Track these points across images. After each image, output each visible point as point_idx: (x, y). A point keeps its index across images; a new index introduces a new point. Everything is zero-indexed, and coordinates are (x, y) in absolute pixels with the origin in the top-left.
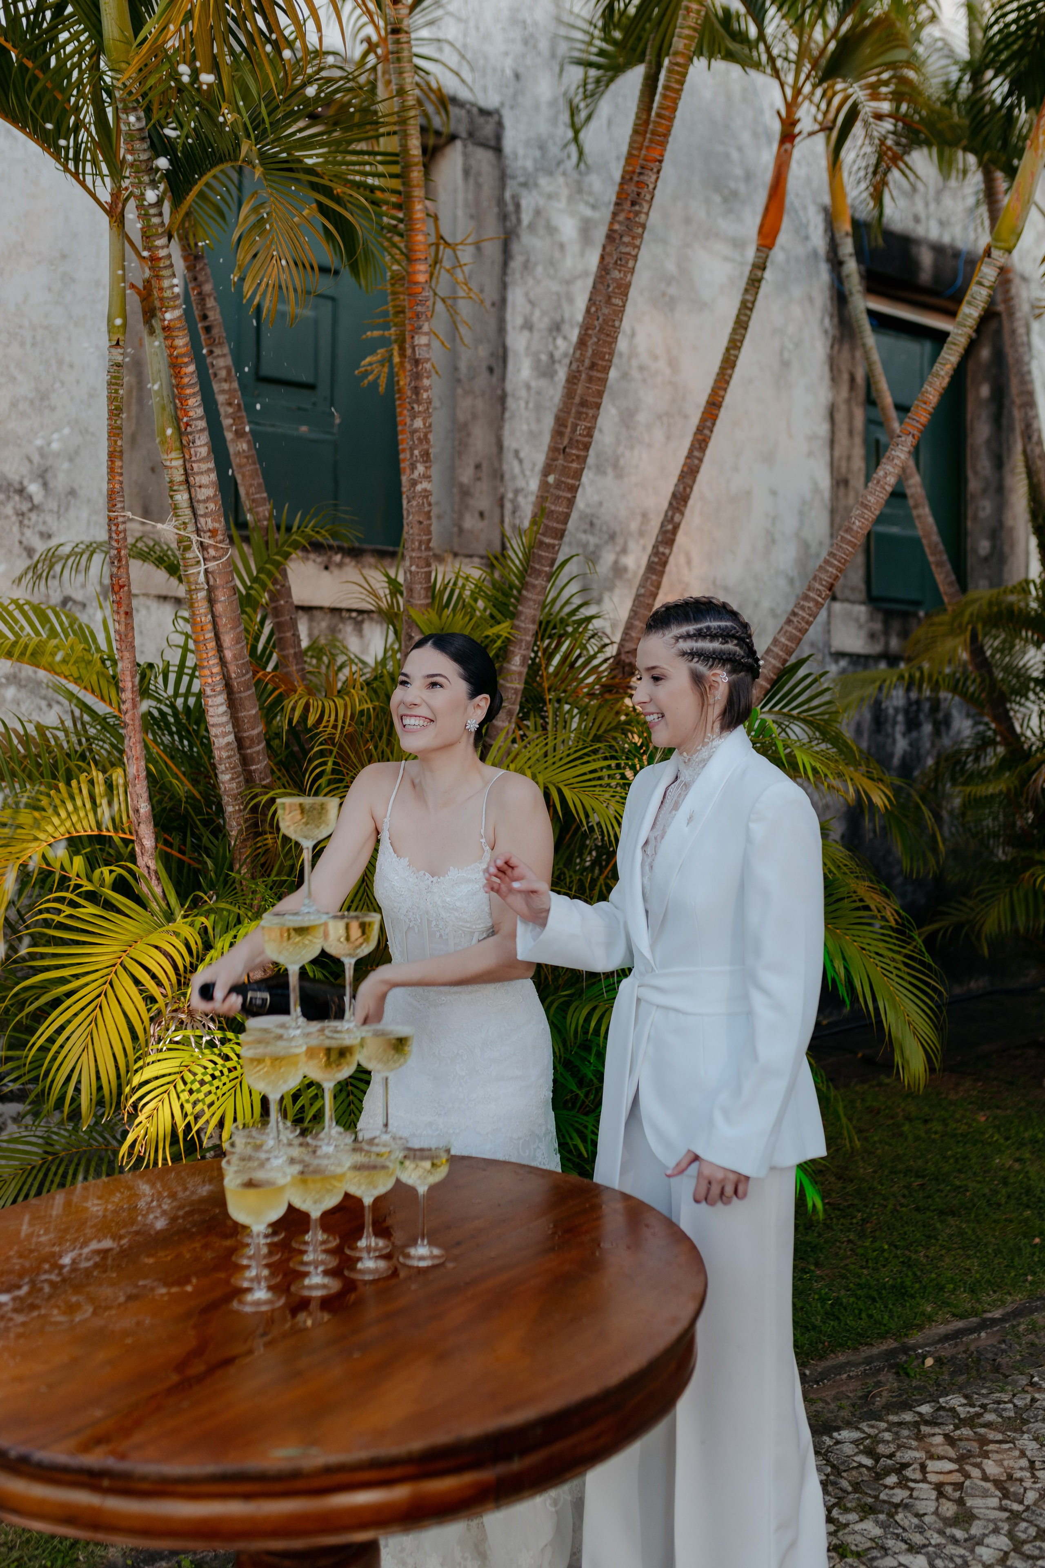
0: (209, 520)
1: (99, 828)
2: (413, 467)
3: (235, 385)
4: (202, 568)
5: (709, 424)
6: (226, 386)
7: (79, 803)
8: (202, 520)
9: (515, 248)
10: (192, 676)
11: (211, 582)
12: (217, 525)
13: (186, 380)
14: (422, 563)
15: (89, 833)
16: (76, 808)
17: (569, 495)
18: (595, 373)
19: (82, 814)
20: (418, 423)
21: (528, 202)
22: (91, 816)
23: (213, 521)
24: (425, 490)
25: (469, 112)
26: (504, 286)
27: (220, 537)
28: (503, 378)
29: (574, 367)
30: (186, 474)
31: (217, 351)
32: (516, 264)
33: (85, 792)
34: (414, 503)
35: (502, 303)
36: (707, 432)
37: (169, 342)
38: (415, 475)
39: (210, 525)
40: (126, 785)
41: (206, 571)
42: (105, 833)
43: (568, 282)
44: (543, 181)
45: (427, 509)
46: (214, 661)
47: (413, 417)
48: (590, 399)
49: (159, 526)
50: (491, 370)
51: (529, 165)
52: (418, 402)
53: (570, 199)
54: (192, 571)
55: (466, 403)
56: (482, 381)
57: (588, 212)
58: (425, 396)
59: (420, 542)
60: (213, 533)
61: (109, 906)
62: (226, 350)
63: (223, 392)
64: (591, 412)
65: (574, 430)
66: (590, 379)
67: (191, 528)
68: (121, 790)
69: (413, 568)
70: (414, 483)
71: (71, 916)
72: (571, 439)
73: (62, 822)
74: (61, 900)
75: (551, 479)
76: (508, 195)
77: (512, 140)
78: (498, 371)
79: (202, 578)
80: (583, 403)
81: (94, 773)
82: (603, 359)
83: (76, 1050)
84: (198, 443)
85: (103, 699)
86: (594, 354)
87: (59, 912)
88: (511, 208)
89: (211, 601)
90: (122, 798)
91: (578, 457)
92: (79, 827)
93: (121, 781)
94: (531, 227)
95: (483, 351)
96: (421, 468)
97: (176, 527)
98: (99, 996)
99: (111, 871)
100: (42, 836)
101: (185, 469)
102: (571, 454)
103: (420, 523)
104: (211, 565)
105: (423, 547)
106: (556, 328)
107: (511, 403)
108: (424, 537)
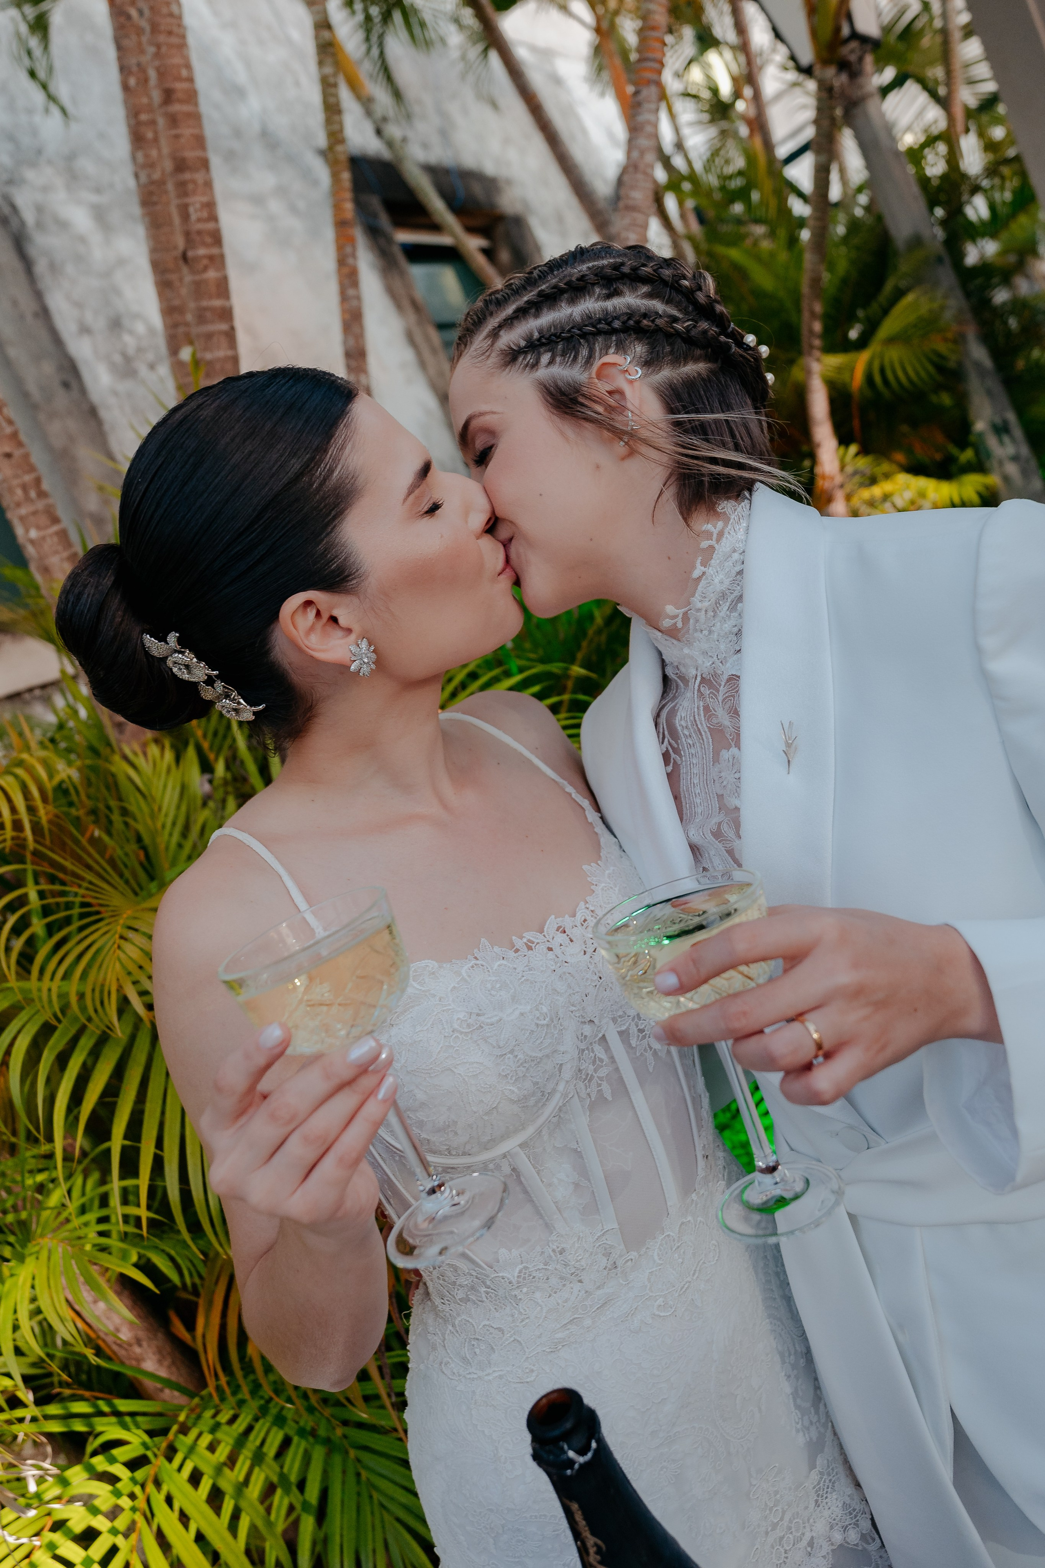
5: (349, 250)
9: (32, 252)
14: (43, 520)
17: (224, 327)
18: (176, 108)
21: (23, 200)
26: (41, 296)
28: (83, 391)
32: (40, 267)
35: (44, 313)
36: (350, 261)
44: (29, 174)
45: (8, 430)
48: (190, 154)
50: (66, 385)
53: (70, 188)
55: (55, 428)
56: (62, 399)
59: (25, 488)
64: (199, 177)
65: (185, 216)
66: (173, 121)
72: (187, 234)
75: (186, 354)
78: (74, 384)
80: (181, 166)
82: (179, 79)
86: (162, 74)
88: (7, 212)
91: (211, 258)
94: (40, 225)
95: (48, 368)
102: (197, 259)
105: (33, 494)
106: (116, 324)
107: (103, 414)
108: (28, 478)
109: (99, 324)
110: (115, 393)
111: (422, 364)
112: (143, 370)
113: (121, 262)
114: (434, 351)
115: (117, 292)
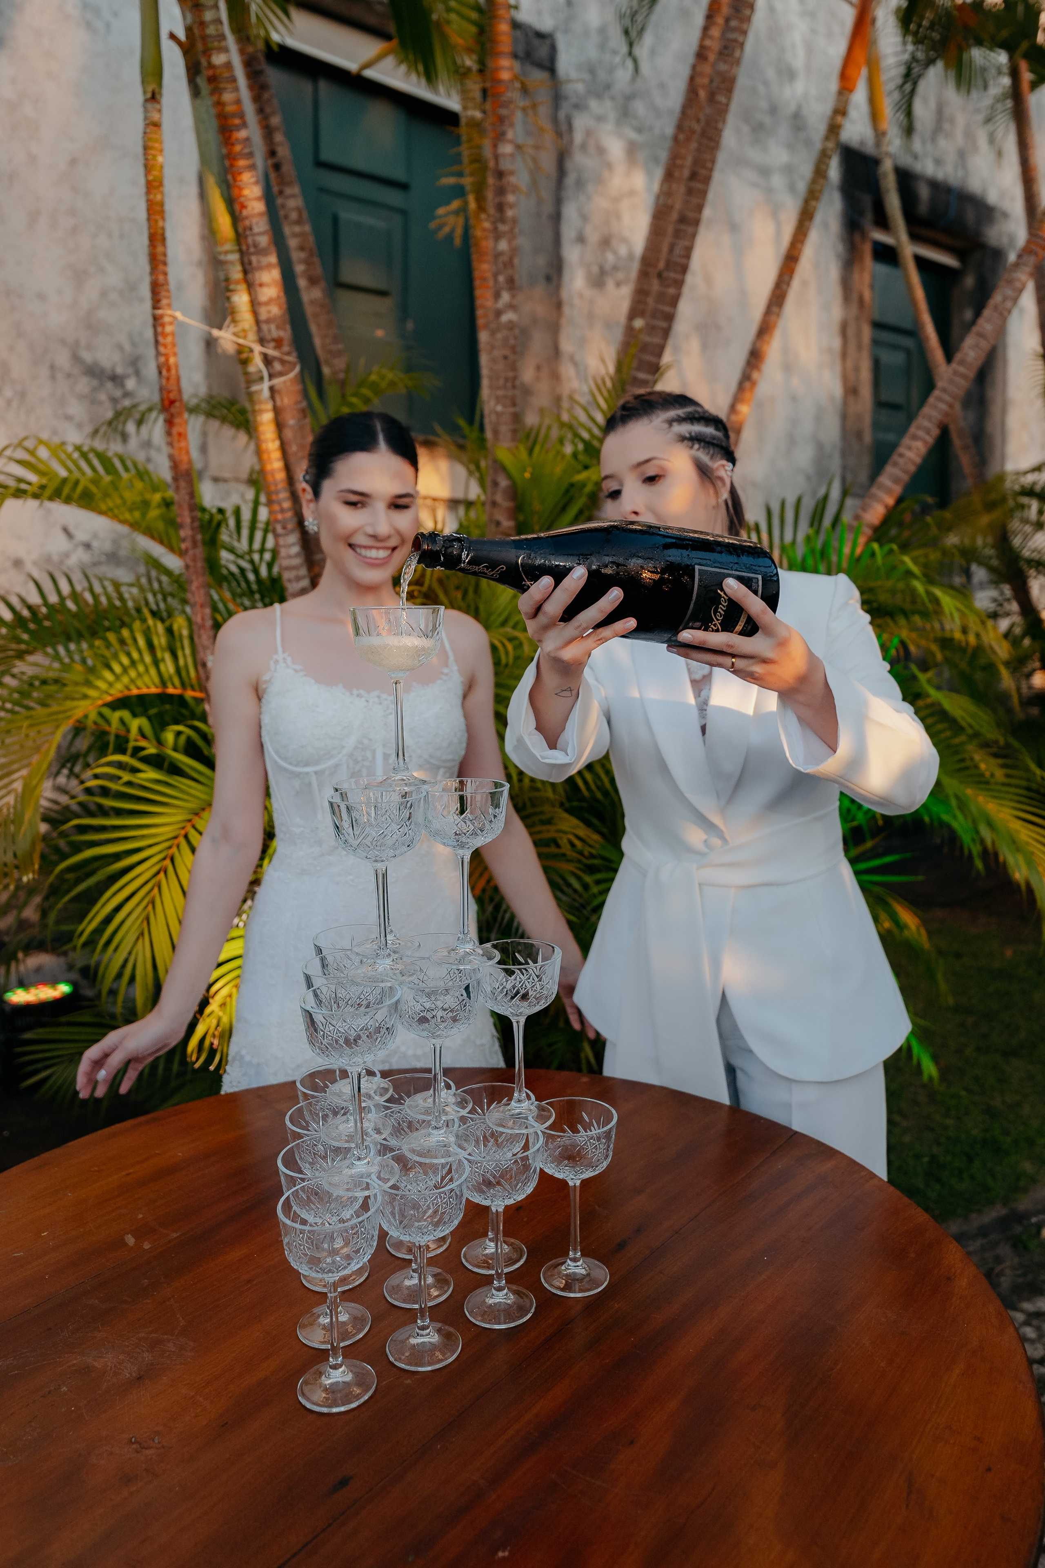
0: (273, 327)
1: (164, 684)
2: (497, 296)
3: (307, 228)
4: (265, 386)
5: (786, 279)
6: (297, 229)
7: (135, 655)
8: (265, 327)
9: (569, 165)
10: (266, 531)
11: (279, 402)
12: (281, 334)
13: (238, 148)
15: (154, 690)
16: (133, 663)
19: (141, 668)
20: (503, 245)
21: (581, 123)
22: (153, 671)
23: (278, 327)
24: (510, 322)
25: (526, 35)
26: (558, 201)
27: (286, 348)
28: (558, 287)
29: (661, 201)
30: (245, 272)
31: (288, 191)
32: (570, 180)
33: (142, 642)
34: (499, 336)
35: (557, 218)
36: (784, 288)
37: (215, 98)
38: (500, 304)
39: (274, 332)
40: (191, 638)
41: (272, 389)
42: (171, 690)
43: (617, 200)
44: (593, 104)
45: (512, 342)
46: (284, 495)
47: (498, 238)
49: (216, 332)
50: (548, 278)
51: (580, 87)
52: (503, 220)
53: (618, 123)
54: (255, 388)
56: (540, 288)
57: (633, 135)
58: (510, 213)
59: (507, 379)
60: (278, 343)
61: (175, 770)
62: (296, 190)
63: (295, 235)
64: (691, 230)
65: (672, 250)
67: (252, 336)
68: (186, 643)
69: (499, 408)
70: (499, 313)
71: (129, 784)
72: (668, 263)
73: (118, 678)
74: (120, 765)
75: (639, 323)
76: (562, 115)
77: (566, 63)
78: (554, 280)
79: (266, 393)
80: (682, 220)
81: (150, 622)
82: (705, 168)
83: (132, 936)
84: (256, 230)
85: (171, 549)
86: (696, 161)
87: (115, 778)
88: (564, 127)
89: (279, 425)
90: (188, 651)
91: (676, 280)
92: (139, 683)
93: (185, 632)
94: (584, 147)
95: (542, 260)
96: (506, 297)
97: (235, 334)
98: (158, 873)
99: (179, 734)
100: (92, 693)
101: (243, 264)
102: (667, 278)
103: (505, 357)
104: (277, 381)
105: (509, 385)
106: (606, 242)
107: (566, 310)
108: (510, 374)
109: (593, 236)
110: (581, 296)
111: (844, 355)
112: (610, 284)
113: (631, 193)
114: (859, 347)
115: (618, 216)
